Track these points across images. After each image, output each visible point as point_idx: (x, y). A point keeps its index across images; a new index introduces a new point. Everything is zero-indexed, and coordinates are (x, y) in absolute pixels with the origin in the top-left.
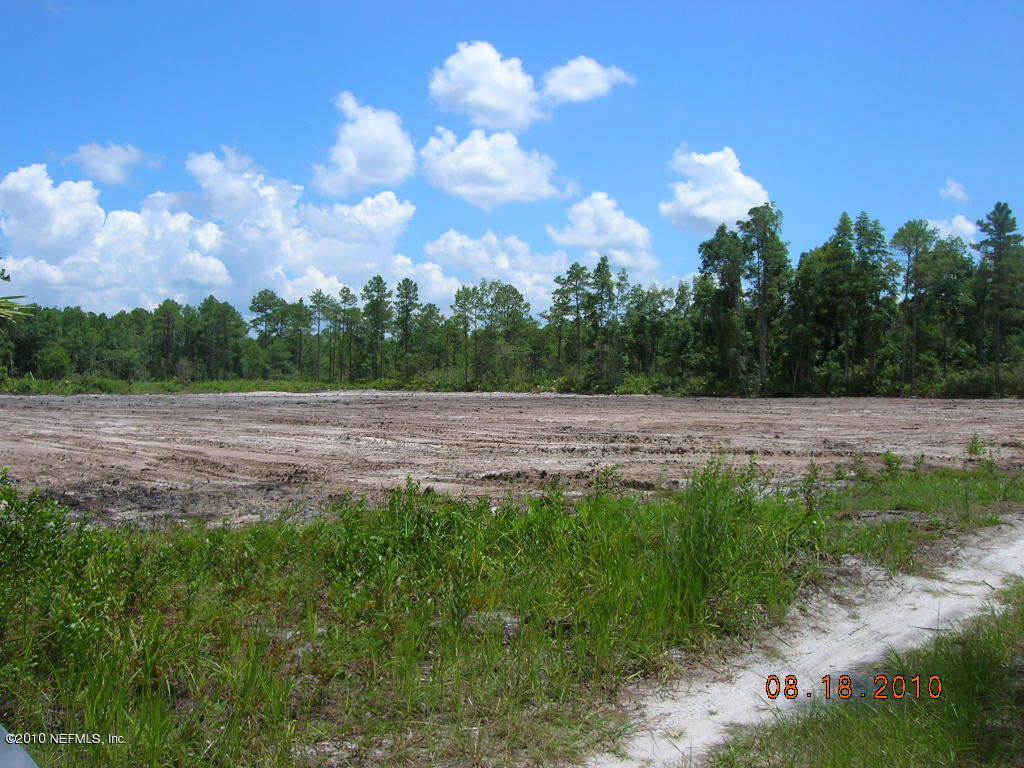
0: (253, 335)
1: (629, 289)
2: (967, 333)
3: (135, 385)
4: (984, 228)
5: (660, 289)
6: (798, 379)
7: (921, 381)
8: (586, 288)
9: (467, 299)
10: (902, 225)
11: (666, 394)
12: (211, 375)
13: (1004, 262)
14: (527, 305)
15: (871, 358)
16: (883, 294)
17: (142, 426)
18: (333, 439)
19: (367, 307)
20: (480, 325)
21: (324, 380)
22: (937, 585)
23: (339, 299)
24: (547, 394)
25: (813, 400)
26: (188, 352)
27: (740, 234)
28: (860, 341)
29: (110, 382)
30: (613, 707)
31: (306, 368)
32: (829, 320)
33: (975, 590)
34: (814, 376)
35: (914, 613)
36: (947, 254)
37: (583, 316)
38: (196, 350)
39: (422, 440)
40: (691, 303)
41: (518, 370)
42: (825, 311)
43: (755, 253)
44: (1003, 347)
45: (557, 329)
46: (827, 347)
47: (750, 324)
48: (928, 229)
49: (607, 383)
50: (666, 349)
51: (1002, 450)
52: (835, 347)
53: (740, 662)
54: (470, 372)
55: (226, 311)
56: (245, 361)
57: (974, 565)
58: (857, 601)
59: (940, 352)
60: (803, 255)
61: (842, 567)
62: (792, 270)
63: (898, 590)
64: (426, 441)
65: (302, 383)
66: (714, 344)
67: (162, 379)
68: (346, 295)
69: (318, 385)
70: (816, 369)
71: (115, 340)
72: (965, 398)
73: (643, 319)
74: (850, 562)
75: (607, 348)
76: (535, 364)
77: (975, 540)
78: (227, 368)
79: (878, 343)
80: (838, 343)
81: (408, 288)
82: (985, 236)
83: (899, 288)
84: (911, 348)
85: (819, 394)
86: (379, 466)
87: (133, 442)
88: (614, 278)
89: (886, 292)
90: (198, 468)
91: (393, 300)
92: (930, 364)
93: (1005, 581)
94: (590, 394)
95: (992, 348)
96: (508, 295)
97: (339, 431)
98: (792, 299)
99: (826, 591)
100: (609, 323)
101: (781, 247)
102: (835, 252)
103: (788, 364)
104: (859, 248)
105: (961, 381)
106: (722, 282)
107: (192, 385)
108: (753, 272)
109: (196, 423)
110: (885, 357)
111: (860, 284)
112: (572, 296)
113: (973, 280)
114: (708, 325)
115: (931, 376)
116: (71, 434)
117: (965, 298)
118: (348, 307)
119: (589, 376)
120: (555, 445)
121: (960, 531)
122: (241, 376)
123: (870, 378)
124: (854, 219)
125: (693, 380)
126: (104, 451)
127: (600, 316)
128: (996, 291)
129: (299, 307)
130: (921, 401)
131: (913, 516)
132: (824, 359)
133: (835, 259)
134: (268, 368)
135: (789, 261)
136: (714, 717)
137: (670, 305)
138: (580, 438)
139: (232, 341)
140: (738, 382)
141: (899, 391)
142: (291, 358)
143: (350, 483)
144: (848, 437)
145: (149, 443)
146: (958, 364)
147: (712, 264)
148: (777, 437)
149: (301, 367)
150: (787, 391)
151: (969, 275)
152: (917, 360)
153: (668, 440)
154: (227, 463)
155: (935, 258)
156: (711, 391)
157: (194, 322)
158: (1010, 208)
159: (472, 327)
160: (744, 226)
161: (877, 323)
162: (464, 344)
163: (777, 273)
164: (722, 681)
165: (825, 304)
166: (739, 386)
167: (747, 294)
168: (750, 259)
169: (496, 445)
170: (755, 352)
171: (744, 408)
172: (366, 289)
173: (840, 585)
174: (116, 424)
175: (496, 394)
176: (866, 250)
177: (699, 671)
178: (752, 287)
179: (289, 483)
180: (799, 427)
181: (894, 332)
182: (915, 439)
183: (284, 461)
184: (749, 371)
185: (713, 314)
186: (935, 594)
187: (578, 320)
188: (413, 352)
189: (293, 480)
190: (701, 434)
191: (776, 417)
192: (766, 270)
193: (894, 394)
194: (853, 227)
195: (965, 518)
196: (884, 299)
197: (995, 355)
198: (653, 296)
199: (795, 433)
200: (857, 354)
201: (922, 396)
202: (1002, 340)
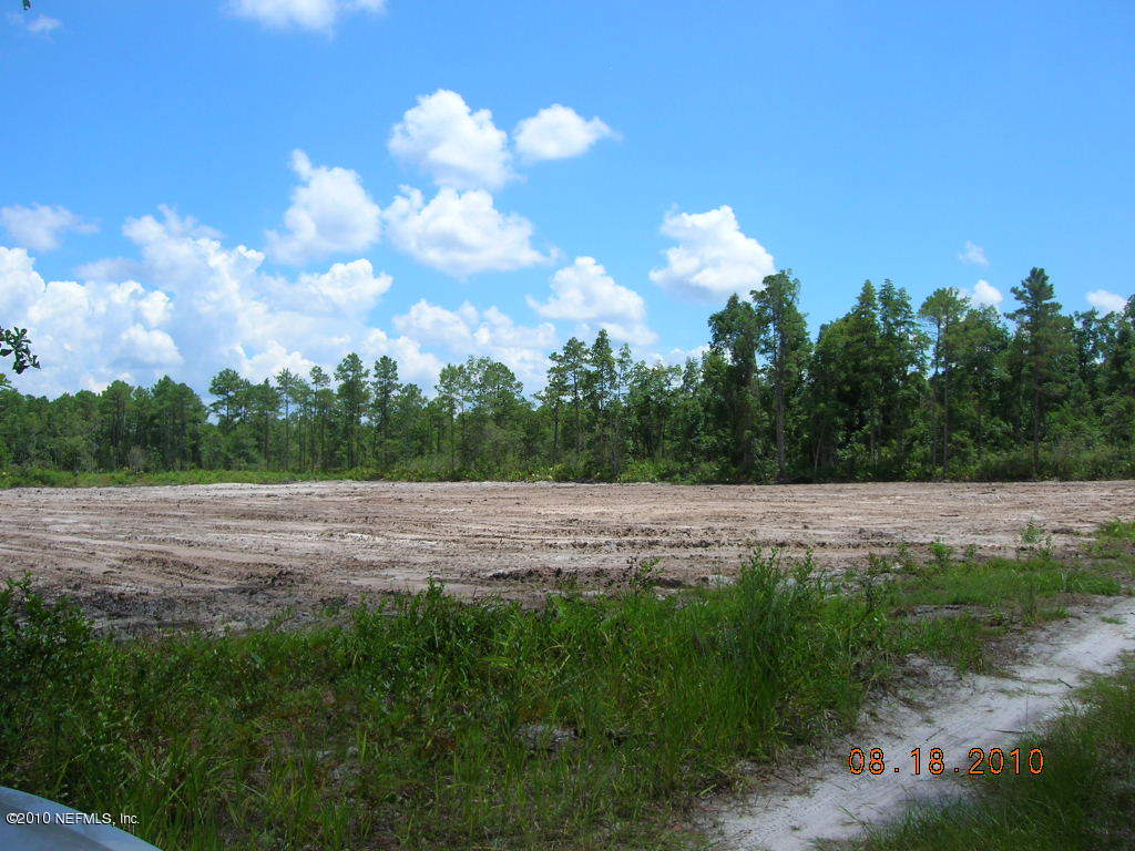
0: (213, 420)
1: (633, 366)
2: (1003, 410)
3: (81, 477)
4: (1020, 296)
5: (665, 366)
6: (819, 464)
7: (955, 463)
8: (584, 365)
9: (452, 379)
10: (930, 293)
11: (675, 482)
12: (166, 465)
13: (1041, 333)
14: (519, 385)
15: (899, 439)
16: (911, 369)
17: (96, 523)
18: (314, 536)
19: (342, 389)
20: (468, 406)
21: (293, 470)
22: (1010, 685)
23: (310, 380)
24: (544, 483)
25: (838, 486)
26: (140, 440)
27: (754, 305)
28: (886, 420)
29: (52, 473)
30: (689, 826)
31: (273, 457)
32: (852, 398)
33: (1051, 689)
34: (838, 460)
35: (990, 715)
36: (980, 324)
37: (581, 397)
38: (149, 437)
39: (413, 536)
40: (701, 380)
41: (510, 457)
42: (848, 389)
43: (771, 326)
44: (1042, 425)
45: (553, 411)
46: (850, 427)
47: (766, 403)
48: (959, 298)
49: (609, 471)
50: (674, 432)
51: (1054, 537)
52: (860, 428)
53: (815, 773)
54: (456, 459)
55: (184, 393)
56: (205, 450)
57: (1045, 662)
58: (928, 703)
59: (975, 432)
60: (823, 327)
61: (908, 667)
62: (811, 344)
63: (970, 691)
64: (420, 537)
65: (270, 473)
66: (726, 426)
67: (112, 470)
68: (318, 376)
69: (286, 475)
70: (840, 452)
71: (58, 426)
72: (1003, 481)
73: (648, 399)
74: (917, 662)
75: (609, 432)
76: (530, 451)
77: (1043, 635)
78: (184, 456)
79: (906, 423)
80: (863, 423)
81: (386, 366)
82: (1020, 305)
83: (929, 362)
84: (942, 428)
85: (843, 480)
86: (371, 566)
87: (90, 541)
88: (615, 355)
89: (915, 367)
90: (167, 570)
91: (370, 380)
92: (963, 445)
93: (1082, 679)
94: (591, 482)
95: (1030, 426)
96: (498, 374)
97: (320, 527)
98: (810, 376)
99: (895, 695)
100: (611, 404)
101: (799, 319)
102: (858, 323)
103: (808, 448)
104: (884, 319)
105: (998, 462)
106: (735, 357)
107: (146, 476)
108: (769, 346)
109: (157, 519)
110: (914, 438)
111: (886, 358)
112: (569, 374)
113: (1008, 352)
114: (720, 406)
115: (964, 458)
116: (16, 532)
117: (1000, 371)
118: (320, 388)
119: (589, 463)
120: (563, 540)
121: (1025, 625)
122: (200, 466)
123: (899, 461)
124: (877, 287)
125: (704, 466)
126: (57, 551)
127: (601, 397)
128: (1033, 364)
129: (265, 388)
130: (956, 485)
131: (973, 612)
132: (848, 441)
133: (858, 331)
134: (231, 457)
135: (807, 334)
136: (798, 833)
137: (677, 383)
138: (589, 532)
139: (190, 426)
140: (753, 467)
141: (930, 474)
142: (256, 446)
143: (342, 585)
144: (885, 526)
145: (109, 542)
146: (995, 444)
147: (724, 338)
148: (806, 527)
149: (267, 455)
150: (807, 476)
151: (1004, 347)
152: (950, 440)
153: (687, 532)
154: (200, 564)
155: (966, 329)
156: (724, 478)
157: (146, 406)
158: (1046, 274)
159: (459, 410)
160: (759, 296)
161: (906, 400)
162: (449, 428)
163: (794, 348)
164: (800, 794)
165: (848, 381)
166: (754, 472)
167: (762, 371)
168: (765, 332)
169: (498, 540)
170: (772, 434)
171: (765, 497)
172: (340, 368)
173: (907, 687)
174: (67, 521)
175: (486, 484)
176: (892, 321)
177: (773, 784)
178: (768, 363)
179: (272, 585)
180: (828, 516)
181: (923, 411)
182: (957, 527)
183: (264, 562)
184: (766, 454)
185: (724, 394)
186: (1010, 694)
187: (576, 400)
188: (393, 437)
189: (277, 583)
190: (722, 525)
191: (801, 505)
192: (782, 344)
193: (925, 477)
194: (877, 296)
195: (1030, 611)
196: (912, 374)
197: (1034, 434)
198: (658, 374)
199: (825, 523)
200: (884, 436)
201: (956, 479)
202: (1041, 418)
